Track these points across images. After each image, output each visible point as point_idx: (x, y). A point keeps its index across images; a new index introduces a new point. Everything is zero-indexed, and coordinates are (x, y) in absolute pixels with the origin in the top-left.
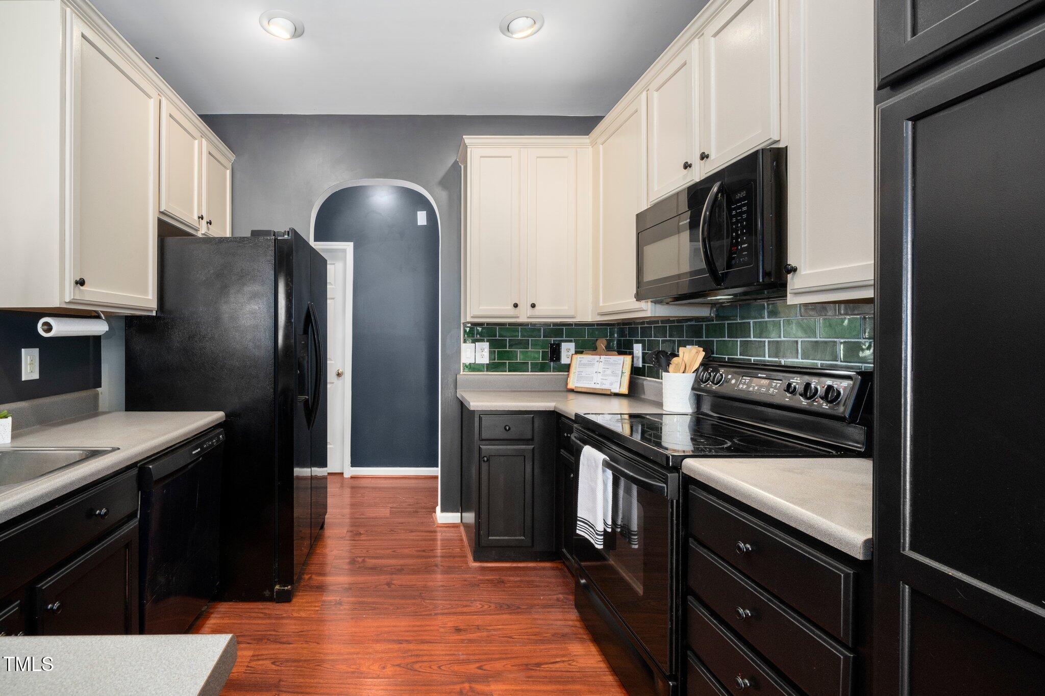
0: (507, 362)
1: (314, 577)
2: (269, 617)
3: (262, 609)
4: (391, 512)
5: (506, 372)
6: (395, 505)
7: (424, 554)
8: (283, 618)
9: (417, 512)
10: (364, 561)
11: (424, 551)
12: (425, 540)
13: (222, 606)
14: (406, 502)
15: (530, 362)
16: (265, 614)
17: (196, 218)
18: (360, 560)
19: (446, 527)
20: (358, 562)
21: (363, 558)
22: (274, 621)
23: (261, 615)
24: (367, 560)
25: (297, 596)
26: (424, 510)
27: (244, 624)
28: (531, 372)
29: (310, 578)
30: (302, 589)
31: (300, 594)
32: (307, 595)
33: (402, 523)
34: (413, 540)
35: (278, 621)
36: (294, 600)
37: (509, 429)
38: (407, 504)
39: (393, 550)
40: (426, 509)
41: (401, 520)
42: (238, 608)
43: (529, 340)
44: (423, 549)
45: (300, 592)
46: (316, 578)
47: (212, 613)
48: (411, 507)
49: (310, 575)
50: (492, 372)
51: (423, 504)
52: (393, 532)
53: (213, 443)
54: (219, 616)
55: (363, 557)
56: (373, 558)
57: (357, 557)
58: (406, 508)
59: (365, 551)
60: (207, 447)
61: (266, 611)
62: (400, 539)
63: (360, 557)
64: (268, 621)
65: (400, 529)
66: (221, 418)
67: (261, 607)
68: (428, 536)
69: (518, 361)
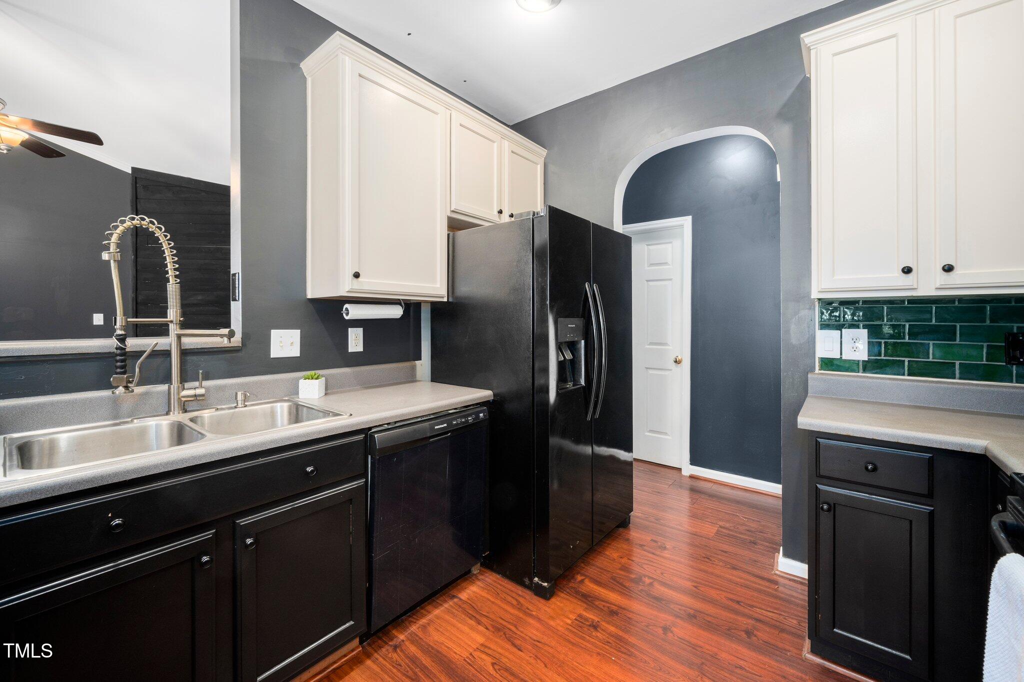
0: (907, 360)
1: (587, 582)
2: (519, 607)
3: (520, 595)
4: (718, 533)
5: (904, 375)
6: (728, 525)
7: (737, 606)
8: (531, 616)
9: (755, 543)
10: (651, 584)
11: (738, 602)
12: (747, 587)
13: (491, 577)
14: (746, 525)
15: (957, 363)
16: (519, 602)
17: (496, 213)
18: (647, 581)
19: (790, 580)
20: (644, 582)
21: (651, 581)
22: (521, 615)
23: (514, 602)
24: (656, 585)
25: (558, 596)
26: (767, 544)
27: (496, 605)
28: (960, 378)
29: (582, 581)
30: (568, 590)
31: (562, 595)
32: (567, 599)
33: (726, 552)
34: (730, 581)
35: (524, 617)
36: (553, 600)
37: (875, 469)
38: (744, 528)
39: (696, 584)
40: (770, 543)
41: (725, 547)
42: (501, 585)
43: (955, 326)
44: (739, 599)
45: (562, 592)
46: (589, 584)
47: (479, 580)
48: (750, 533)
49: (583, 578)
50: (876, 373)
51: (770, 536)
52: (707, 560)
53: (468, 420)
54: (482, 585)
55: (652, 578)
56: (664, 584)
57: (645, 576)
58: (742, 533)
59: (659, 572)
60: (457, 424)
61: (521, 600)
62: (712, 574)
63: (649, 577)
64: (516, 612)
65: (720, 560)
66: (489, 396)
67: (520, 593)
68: (755, 583)
69: (931, 359)
